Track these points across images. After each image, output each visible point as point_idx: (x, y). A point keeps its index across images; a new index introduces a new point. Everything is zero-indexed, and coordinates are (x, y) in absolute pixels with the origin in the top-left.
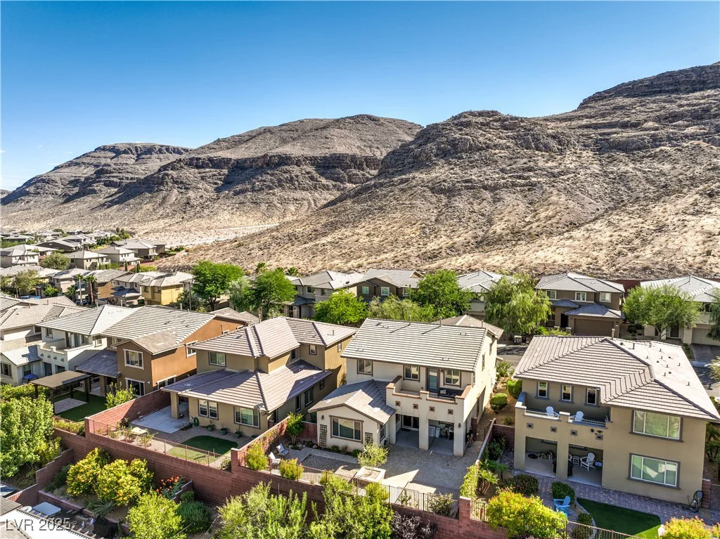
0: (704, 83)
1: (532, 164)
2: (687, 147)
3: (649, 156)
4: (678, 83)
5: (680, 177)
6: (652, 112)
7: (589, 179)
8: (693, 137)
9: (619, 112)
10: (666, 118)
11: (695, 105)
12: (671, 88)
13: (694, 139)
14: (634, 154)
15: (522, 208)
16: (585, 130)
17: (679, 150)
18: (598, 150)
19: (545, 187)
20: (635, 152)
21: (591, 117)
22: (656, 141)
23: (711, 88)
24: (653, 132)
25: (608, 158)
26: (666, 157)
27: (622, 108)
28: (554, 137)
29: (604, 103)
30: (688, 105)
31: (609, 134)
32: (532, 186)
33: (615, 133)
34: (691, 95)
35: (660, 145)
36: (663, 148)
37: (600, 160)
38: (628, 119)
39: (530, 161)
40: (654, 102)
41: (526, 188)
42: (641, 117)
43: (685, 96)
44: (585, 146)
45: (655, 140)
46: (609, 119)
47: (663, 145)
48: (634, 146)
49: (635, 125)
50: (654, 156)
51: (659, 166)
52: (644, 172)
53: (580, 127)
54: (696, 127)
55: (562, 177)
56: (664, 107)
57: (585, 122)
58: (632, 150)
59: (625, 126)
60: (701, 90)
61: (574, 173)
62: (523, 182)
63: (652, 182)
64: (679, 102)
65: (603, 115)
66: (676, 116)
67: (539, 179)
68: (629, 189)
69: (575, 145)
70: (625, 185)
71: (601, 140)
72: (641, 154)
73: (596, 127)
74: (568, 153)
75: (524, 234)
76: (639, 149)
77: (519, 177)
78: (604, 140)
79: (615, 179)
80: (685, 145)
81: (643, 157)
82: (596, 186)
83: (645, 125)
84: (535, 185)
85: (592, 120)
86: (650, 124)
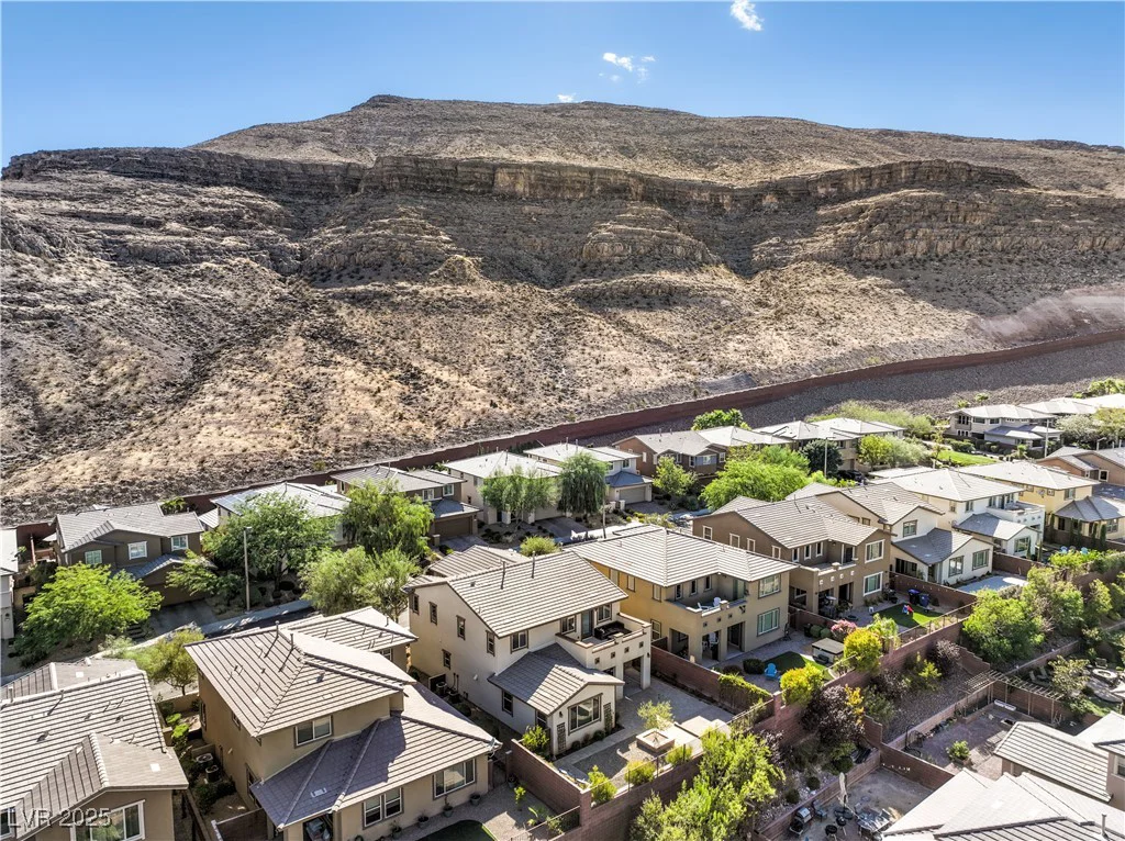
0: (216, 174)
1: (25, 277)
2: (236, 265)
3: (195, 276)
4: (183, 168)
5: (254, 309)
6: (168, 206)
7: (135, 308)
8: (236, 252)
9: (117, 199)
10: (192, 220)
11: (221, 206)
12: (176, 173)
13: (238, 255)
14: (173, 271)
15: (63, 359)
16: (74, 221)
17: (230, 270)
18: (115, 258)
19: (79, 321)
20: (174, 267)
21: (72, 199)
22: (195, 254)
23: (226, 184)
24: (184, 239)
25: (138, 273)
26: (217, 280)
27: (119, 191)
28: (37, 229)
29: (81, 177)
30: (213, 204)
31: (120, 233)
32: (53, 320)
33: (129, 233)
34: (207, 189)
35: (202, 260)
36: (209, 264)
37: (127, 276)
38: (138, 212)
39: (20, 272)
40: (163, 190)
41: (44, 322)
42: (159, 213)
43: (200, 189)
44: (88, 248)
45: (193, 252)
46: (103, 208)
47: (207, 260)
48: (168, 257)
49: (155, 224)
50: (201, 275)
51: (216, 291)
52: (205, 301)
53: (62, 214)
54: (232, 238)
55: (93, 304)
56: (182, 203)
57: (64, 206)
58: (168, 263)
59: (138, 222)
60: (216, 184)
61: (107, 296)
62: (32, 310)
63: (226, 317)
64: (197, 198)
65: (92, 199)
66: (202, 218)
67: (60, 307)
68: (201, 325)
69: (74, 246)
70: (192, 320)
71: (110, 241)
72: (183, 271)
73: (91, 217)
74: (70, 259)
75: (113, 407)
76: (176, 263)
77: (20, 302)
78: (117, 242)
79: (169, 308)
80: (233, 263)
81: (188, 276)
82: (152, 320)
83: (168, 226)
84: (58, 318)
85: (75, 203)
86: (174, 226)
